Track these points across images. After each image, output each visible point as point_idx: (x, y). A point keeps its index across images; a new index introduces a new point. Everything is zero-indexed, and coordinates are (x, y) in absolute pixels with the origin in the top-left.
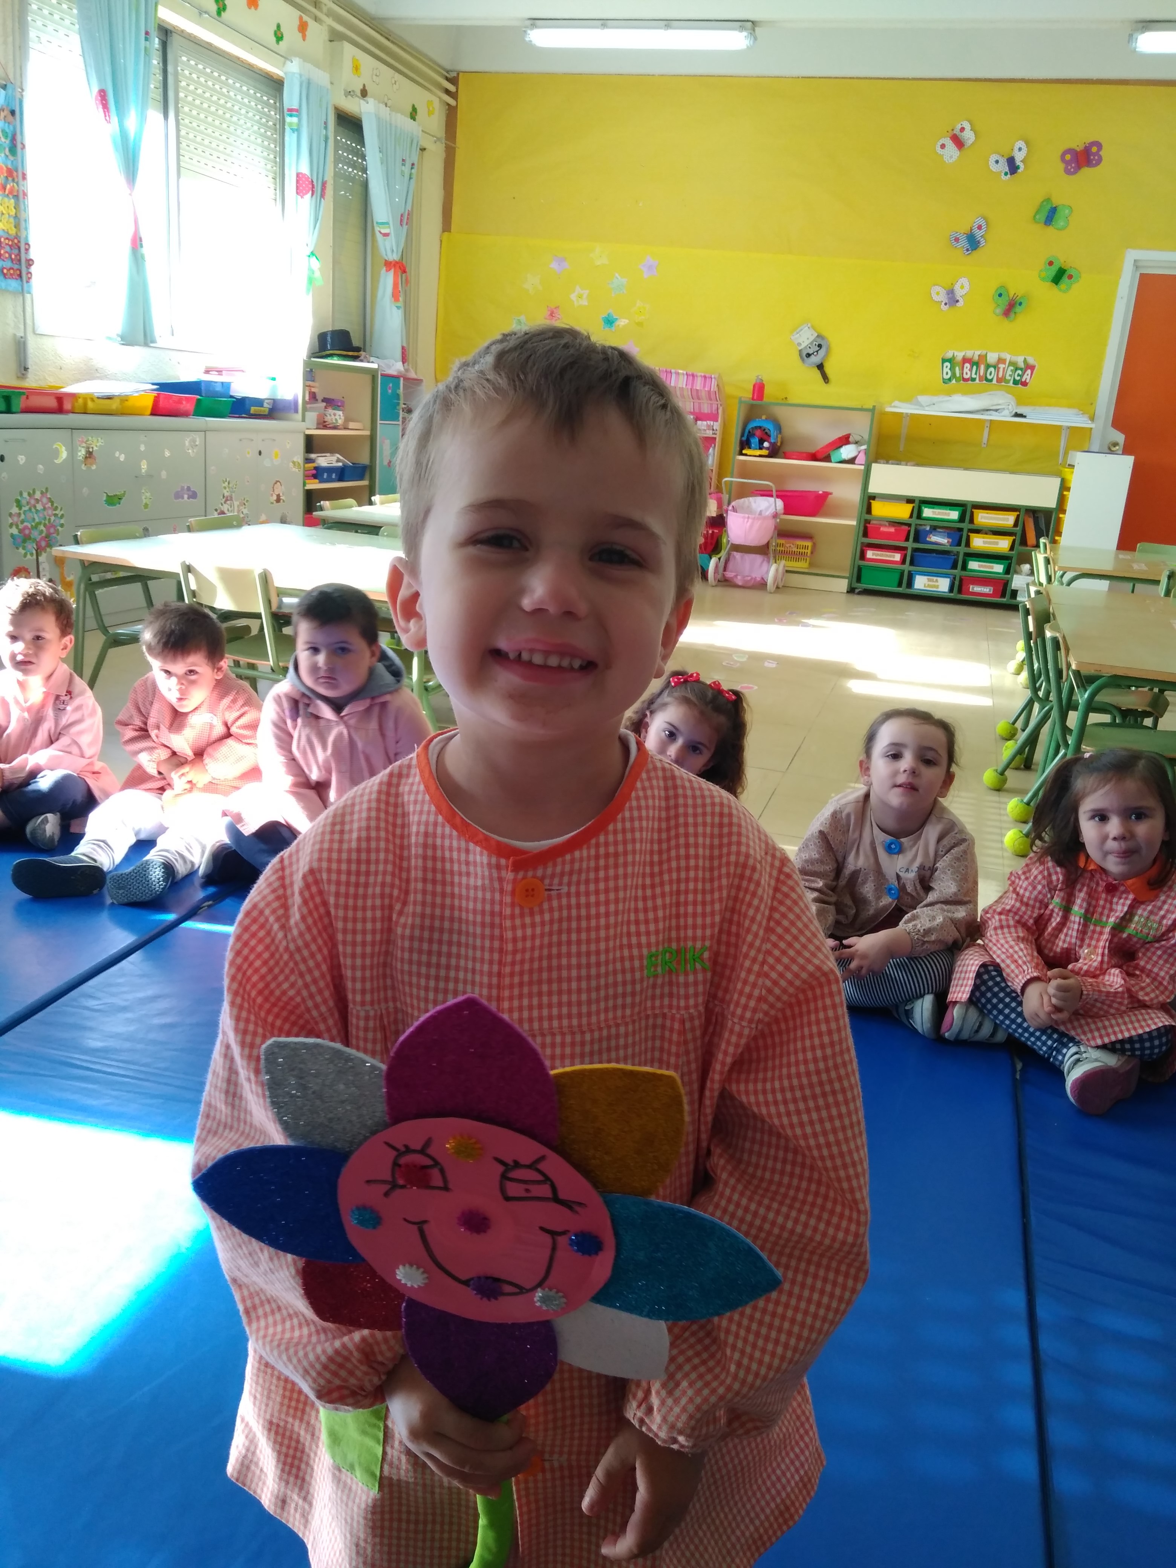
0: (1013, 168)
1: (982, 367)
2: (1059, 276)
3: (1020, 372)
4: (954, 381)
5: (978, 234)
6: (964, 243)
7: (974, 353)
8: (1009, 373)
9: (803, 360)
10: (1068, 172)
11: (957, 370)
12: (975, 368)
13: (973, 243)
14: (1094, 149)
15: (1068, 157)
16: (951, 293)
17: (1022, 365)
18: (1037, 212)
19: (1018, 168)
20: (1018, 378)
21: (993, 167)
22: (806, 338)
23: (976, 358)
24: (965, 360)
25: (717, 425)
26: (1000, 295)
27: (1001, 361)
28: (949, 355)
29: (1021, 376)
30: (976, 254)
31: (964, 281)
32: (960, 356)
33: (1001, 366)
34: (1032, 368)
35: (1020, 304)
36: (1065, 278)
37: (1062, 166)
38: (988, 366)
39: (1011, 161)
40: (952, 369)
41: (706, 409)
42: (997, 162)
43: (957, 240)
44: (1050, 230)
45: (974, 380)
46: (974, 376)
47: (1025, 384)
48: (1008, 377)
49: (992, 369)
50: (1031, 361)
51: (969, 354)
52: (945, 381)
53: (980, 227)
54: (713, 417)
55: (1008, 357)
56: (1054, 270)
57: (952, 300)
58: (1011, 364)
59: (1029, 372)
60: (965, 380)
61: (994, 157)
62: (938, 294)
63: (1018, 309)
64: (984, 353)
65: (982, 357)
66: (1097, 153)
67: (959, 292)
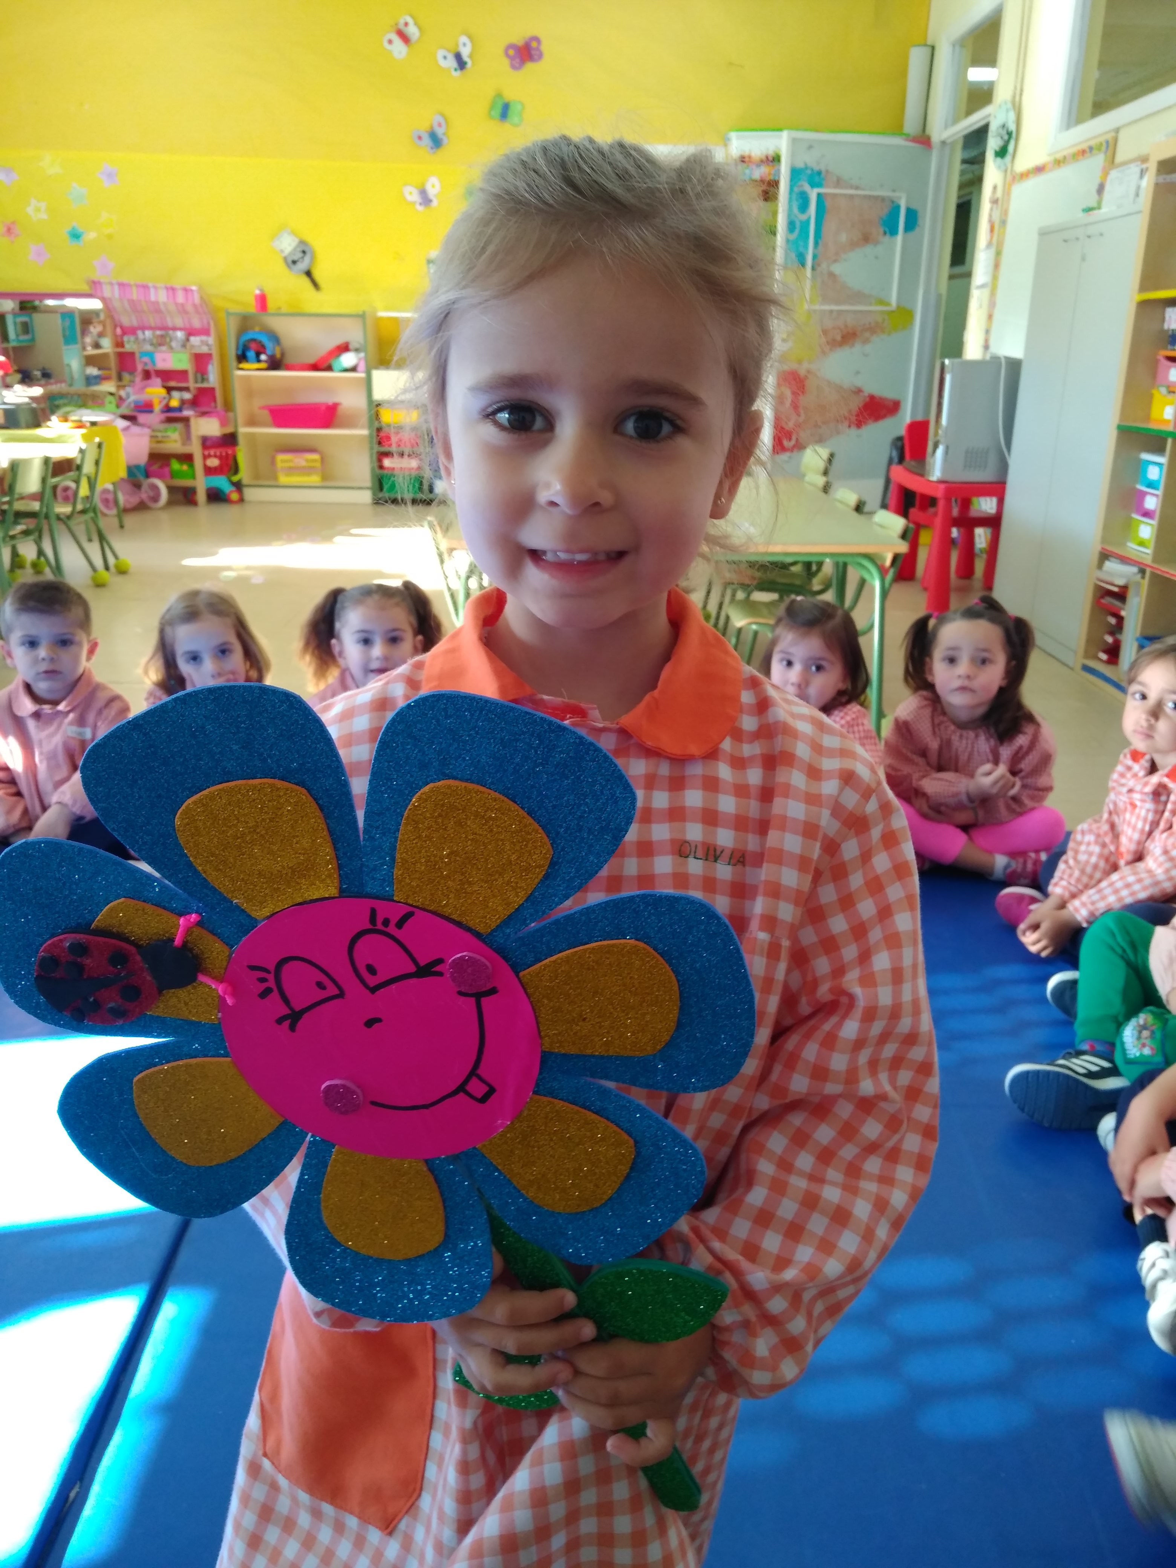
0: (461, 64)
9: (289, 266)
13: (436, 141)
15: (511, 52)
18: (491, 108)
19: (466, 63)
22: (288, 244)
25: (211, 340)
31: (434, 180)
41: (197, 324)
54: (205, 332)
62: (410, 194)
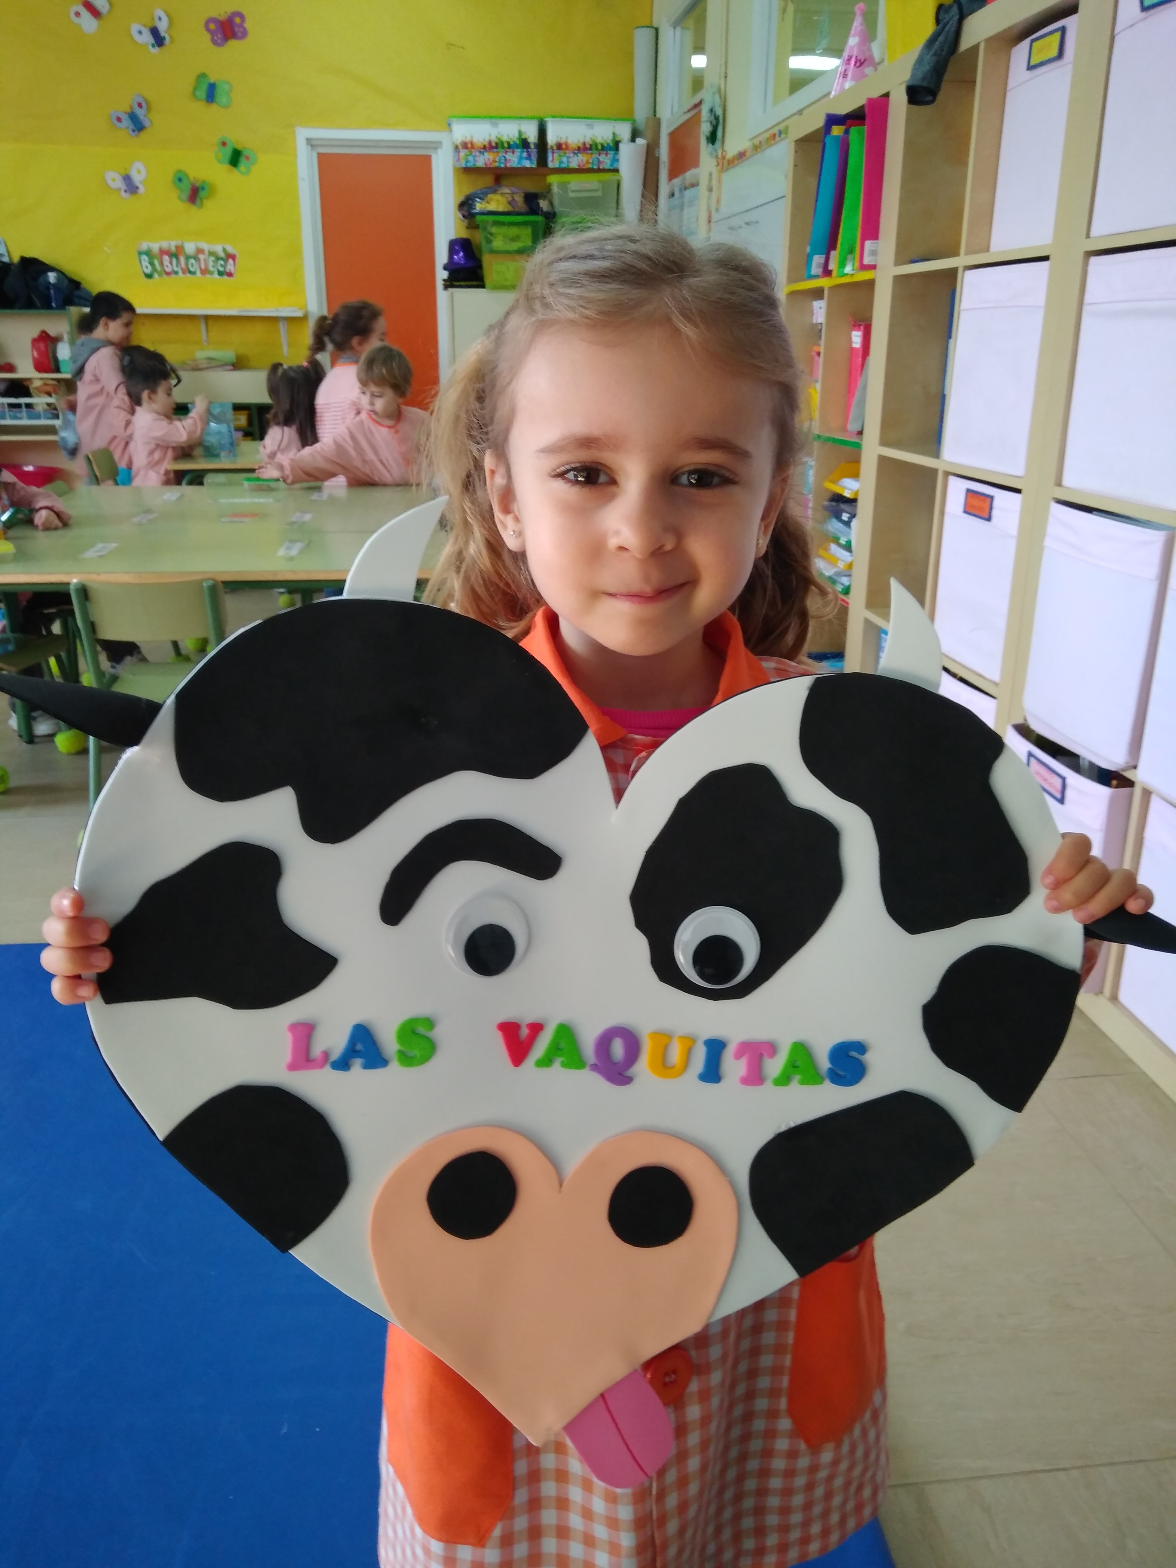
0: (158, 39)
1: (182, 260)
2: (236, 158)
3: (222, 262)
4: (156, 275)
5: (140, 112)
6: (126, 122)
7: (171, 244)
8: (211, 264)
10: (215, 42)
11: (156, 262)
12: (174, 260)
13: (137, 123)
14: (238, 20)
15: (212, 26)
16: (127, 179)
17: (222, 255)
18: (195, 89)
19: (164, 38)
20: (221, 269)
21: (137, 38)
23: (173, 249)
24: (163, 252)
26: (180, 180)
27: (200, 251)
28: (144, 247)
29: (224, 266)
30: (143, 135)
31: (138, 165)
32: (155, 247)
33: (201, 257)
34: (233, 257)
35: (203, 188)
36: (242, 160)
37: (207, 37)
38: (188, 258)
39: (155, 32)
40: (152, 264)
42: (140, 32)
43: (119, 120)
44: (214, 107)
45: (176, 273)
46: (176, 269)
47: (230, 275)
48: (211, 269)
49: (192, 261)
50: (230, 250)
51: (165, 245)
52: (149, 276)
53: (140, 105)
55: (205, 246)
56: (228, 152)
57: (131, 188)
58: (211, 253)
59: (231, 261)
60: (167, 274)
61: (135, 28)
62: (114, 180)
63: (202, 194)
64: (179, 243)
65: (180, 249)
66: (241, 25)
67: (137, 178)
